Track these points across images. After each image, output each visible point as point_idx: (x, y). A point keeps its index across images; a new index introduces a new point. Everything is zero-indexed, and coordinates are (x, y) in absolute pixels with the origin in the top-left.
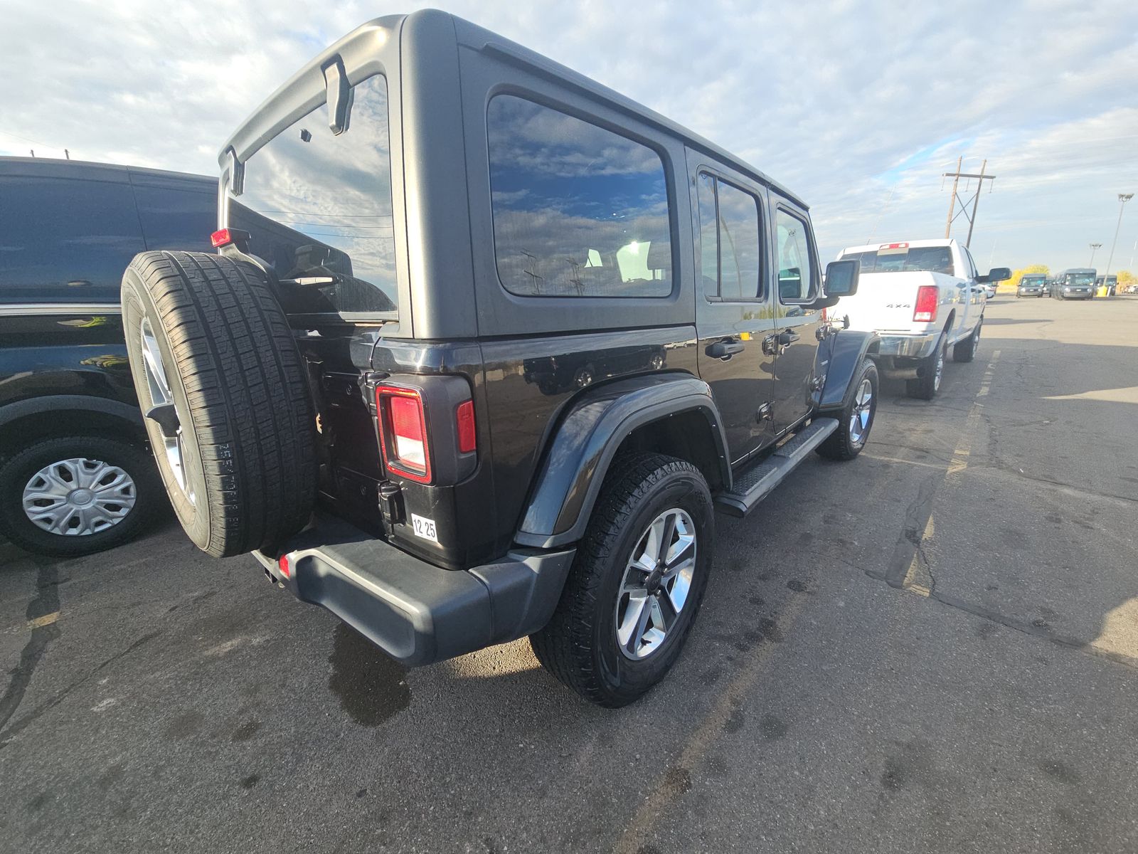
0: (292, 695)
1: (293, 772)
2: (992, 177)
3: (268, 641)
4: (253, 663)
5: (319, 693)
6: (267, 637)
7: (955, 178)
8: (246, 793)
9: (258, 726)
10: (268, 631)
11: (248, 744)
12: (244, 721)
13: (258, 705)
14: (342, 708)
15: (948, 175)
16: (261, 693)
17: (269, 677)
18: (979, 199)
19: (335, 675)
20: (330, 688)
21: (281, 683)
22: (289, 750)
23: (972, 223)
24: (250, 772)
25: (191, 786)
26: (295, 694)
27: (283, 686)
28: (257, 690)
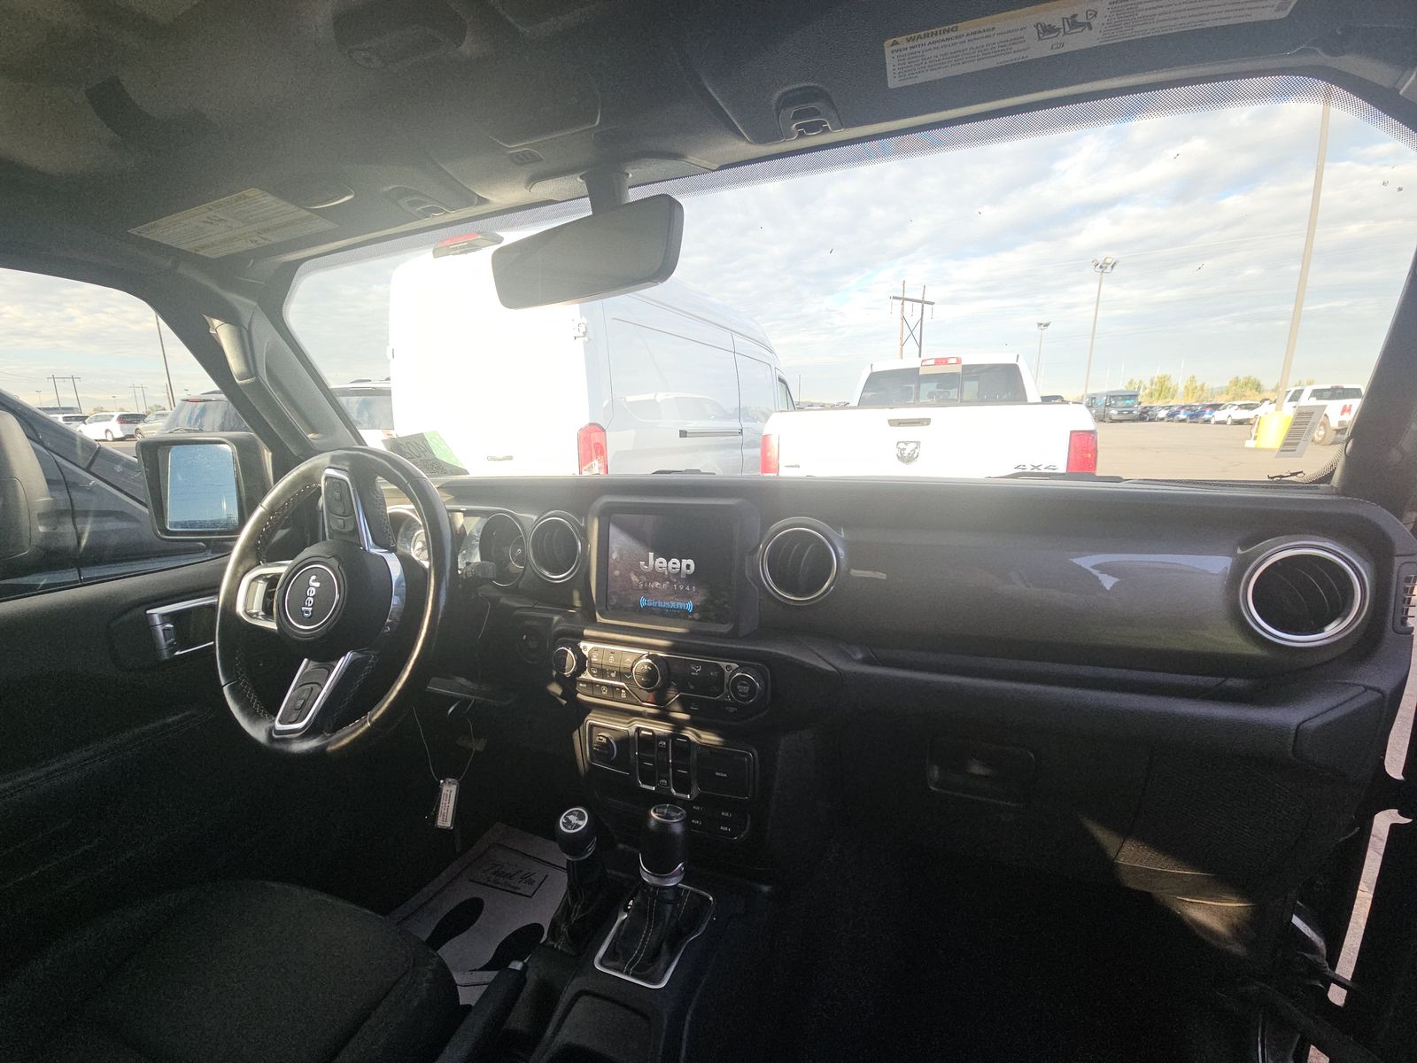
2: (932, 303)
7: (901, 301)
15: (894, 298)
18: (924, 323)
23: (920, 347)
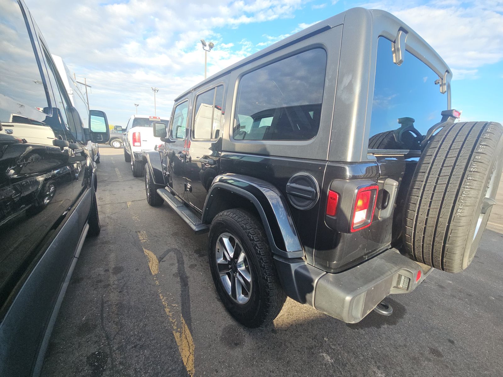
0: (408, 339)
1: (438, 329)
3: (378, 368)
4: (399, 369)
5: (401, 328)
6: (375, 369)
8: (455, 342)
9: (431, 349)
10: (369, 371)
11: (440, 349)
12: (432, 357)
13: (422, 354)
14: (403, 318)
16: (415, 355)
17: (404, 356)
19: (387, 324)
20: (395, 324)
21: (404, 347)
22: (432, 333)
24: (449, 344)
25: (468, 363)
26: (406, 338)
27: (405, 346)
28: (415, 359)
